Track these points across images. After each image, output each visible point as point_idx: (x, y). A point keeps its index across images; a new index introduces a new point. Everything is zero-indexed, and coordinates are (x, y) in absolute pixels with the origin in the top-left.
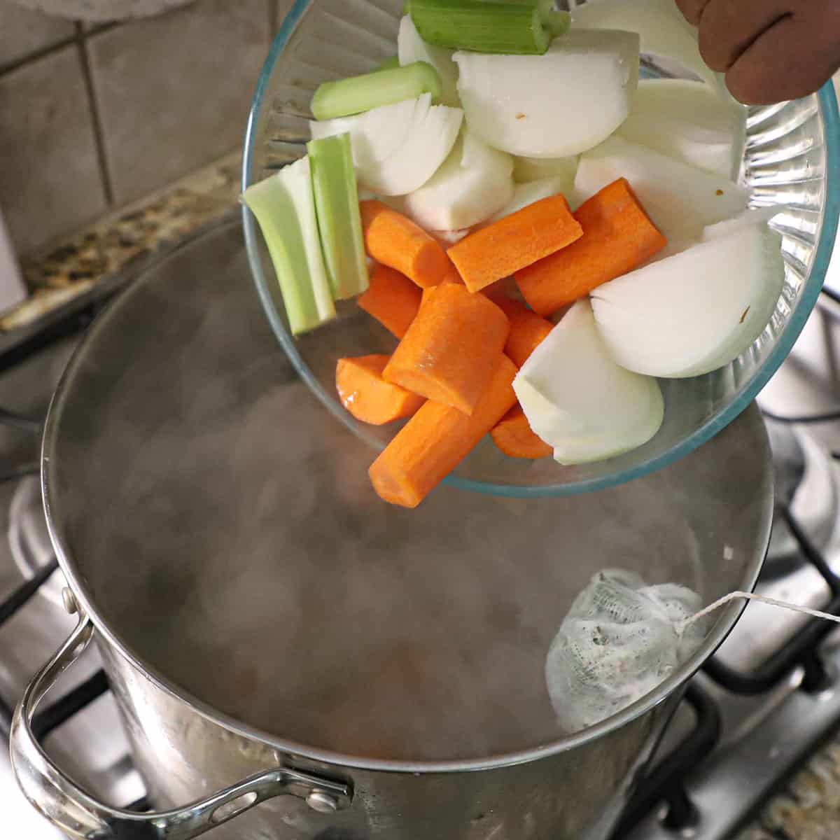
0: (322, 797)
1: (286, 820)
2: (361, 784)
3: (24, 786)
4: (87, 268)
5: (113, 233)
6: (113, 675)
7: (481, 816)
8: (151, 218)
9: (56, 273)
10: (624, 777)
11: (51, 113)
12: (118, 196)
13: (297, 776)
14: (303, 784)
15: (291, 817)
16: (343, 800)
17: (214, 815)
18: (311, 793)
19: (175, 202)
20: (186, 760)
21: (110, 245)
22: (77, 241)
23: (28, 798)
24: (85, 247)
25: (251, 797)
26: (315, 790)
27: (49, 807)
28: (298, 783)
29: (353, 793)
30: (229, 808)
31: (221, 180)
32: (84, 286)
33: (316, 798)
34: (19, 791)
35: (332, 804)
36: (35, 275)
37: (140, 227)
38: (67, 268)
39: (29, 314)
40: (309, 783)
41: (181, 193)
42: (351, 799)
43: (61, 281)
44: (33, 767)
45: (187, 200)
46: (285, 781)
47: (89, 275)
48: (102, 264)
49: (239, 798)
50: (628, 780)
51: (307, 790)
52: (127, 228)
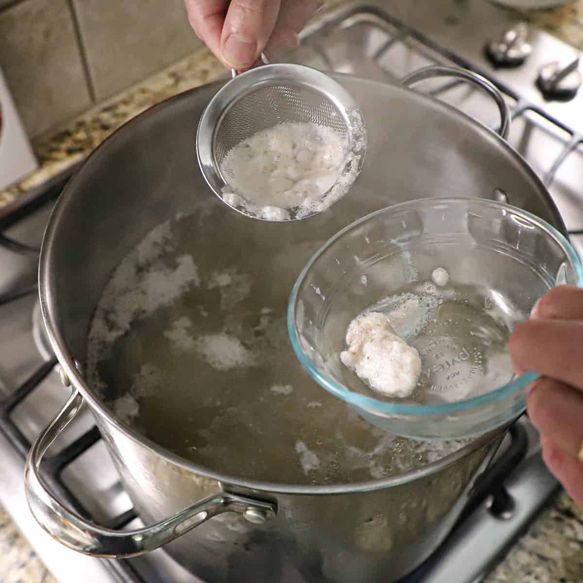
0: (255, 512)
1: (230, 527)
2: (283, 502)
3: (36, 515)
4: (79, 146)
5: (96, 120)
6: (101, 429)
7: (371, 520)
8: (122, 109)
9: (57, 150)
10: (468, 483)
11: (47, 34)
12: (98, 95)
13: (235, 498)
14: (240, 504)
15: (233, 524)
16: (270, 514)
17: (176, 529)
18: (247, 510)
19: (139, 97)
20: (156, 487)
21: (94, 129)
22: (71, 127)
23: (39, 523)
24: (77, 131)
25: (203, 515)
26: (249, 508)
27: (54, 530)
28: (237, 504)
29: (277, 508)
30: (187, 524)
31: (170, 81)
32: (77, 158)
33: (251, 513)
34: (33, 518)
35: (263, 518)
36: (42, 151)
37: (116, 116)
38: (65, 146)
39: (40, 178)
40: (245, 503)
41: (143, 91)
42: (276, 513)
43: (61, 155)
44: (41, 501)
45: (147, 95)
46: (227, 502)
47: (81, 150)
48: (90, 141)
49: (194, 517)
50: (471, 485)
51: (244, 508)
52: (106, 117)
